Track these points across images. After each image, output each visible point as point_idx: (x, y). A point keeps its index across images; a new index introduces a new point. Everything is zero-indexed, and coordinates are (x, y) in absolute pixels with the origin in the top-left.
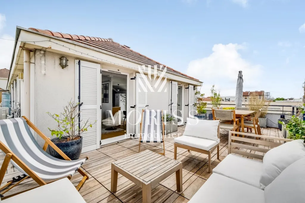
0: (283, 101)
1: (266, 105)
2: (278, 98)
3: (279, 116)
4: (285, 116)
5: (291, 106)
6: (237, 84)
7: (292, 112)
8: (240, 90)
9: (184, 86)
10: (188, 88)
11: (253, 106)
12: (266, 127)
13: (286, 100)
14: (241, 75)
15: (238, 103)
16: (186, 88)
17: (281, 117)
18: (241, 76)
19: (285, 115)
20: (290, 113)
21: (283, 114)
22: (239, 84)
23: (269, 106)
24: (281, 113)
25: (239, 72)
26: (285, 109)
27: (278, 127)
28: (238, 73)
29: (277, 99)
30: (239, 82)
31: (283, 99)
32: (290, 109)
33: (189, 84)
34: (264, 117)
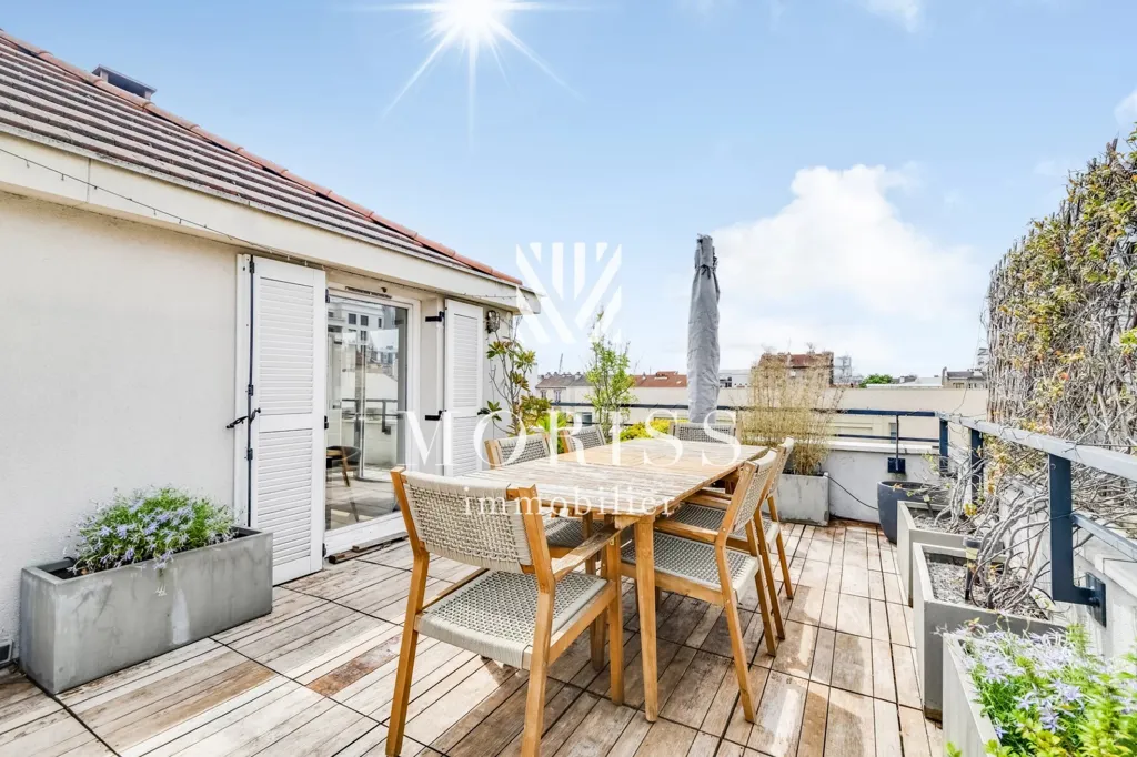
0: (889, 385)
1: (824, 408)
2: (873, 374)
3: (883, 464)
4: (909, 462)
5: (932, 414)
6: (692, 303)
7: (938, 444)
8: (705, 329)
9: (417, 305)
10: (441, 317)
11: (770, 416)
12: (825, 523)
13: (898, 381)
14: (706, 258)
15: (699, 401)
16: (428, 319)
17: (891, 468)
18: (710, 264)
19: (907, 458)
20: (927, 447)
21: (898, 454)
22: (698, 304)
23: (839, 411)
24: (890, 446)
25: (700, 241)
26: (908, 426)
27: (878, 520)
28: (695, 246)
29: (872, 377)
30: (697, 297)
31: (889, 380)
32: (931, 428)
33: (446, 296)
34: (816, 468)
